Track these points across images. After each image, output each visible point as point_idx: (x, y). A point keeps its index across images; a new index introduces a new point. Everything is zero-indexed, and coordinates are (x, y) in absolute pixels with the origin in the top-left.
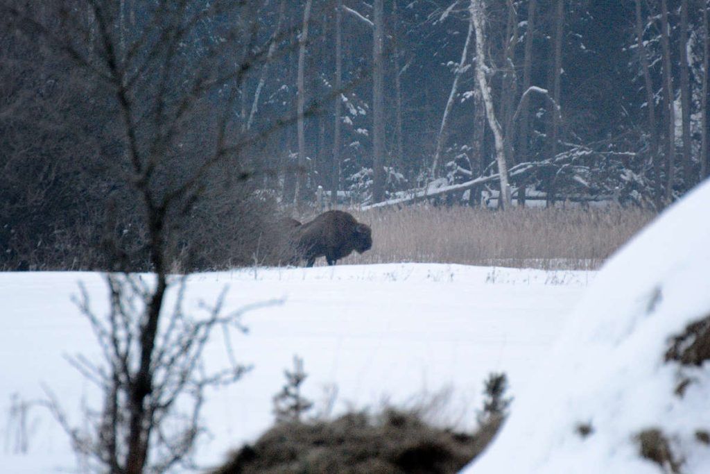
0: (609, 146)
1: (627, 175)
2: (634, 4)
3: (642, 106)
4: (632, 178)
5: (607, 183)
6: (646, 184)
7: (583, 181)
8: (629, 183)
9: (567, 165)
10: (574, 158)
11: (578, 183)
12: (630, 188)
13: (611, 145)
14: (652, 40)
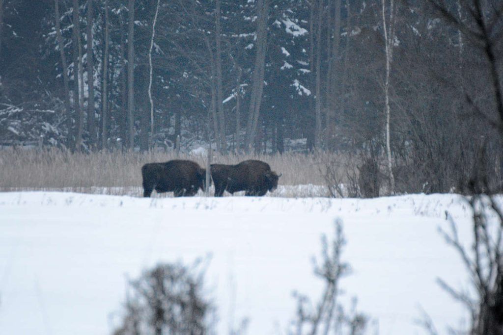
0: (35, 106)
1: (47, 127)
2: (54, 2)
3: (57, 77)
4: (50, 129)
5: (32, 133)
6: (59, 134)
7: (15, 131)
8: (48, 132)
9: (5, 119)
10: (9, 115)
11: (12, 132)
12: (48, 136)
13: (36, 105)
14: (65, 29)
